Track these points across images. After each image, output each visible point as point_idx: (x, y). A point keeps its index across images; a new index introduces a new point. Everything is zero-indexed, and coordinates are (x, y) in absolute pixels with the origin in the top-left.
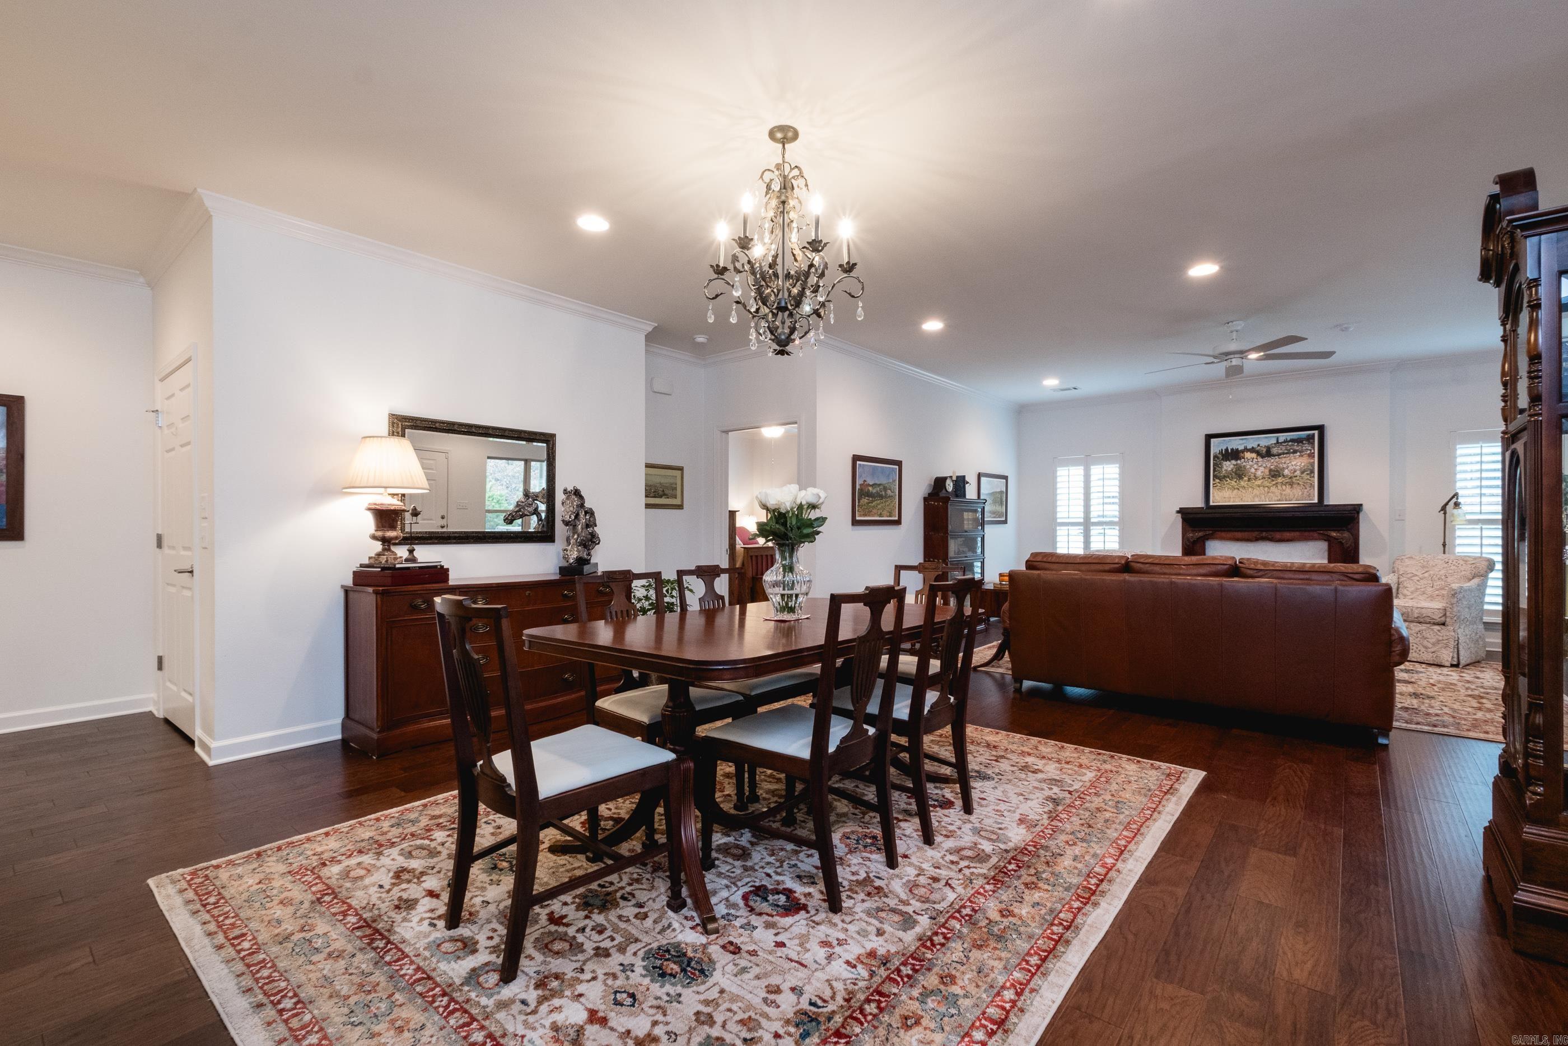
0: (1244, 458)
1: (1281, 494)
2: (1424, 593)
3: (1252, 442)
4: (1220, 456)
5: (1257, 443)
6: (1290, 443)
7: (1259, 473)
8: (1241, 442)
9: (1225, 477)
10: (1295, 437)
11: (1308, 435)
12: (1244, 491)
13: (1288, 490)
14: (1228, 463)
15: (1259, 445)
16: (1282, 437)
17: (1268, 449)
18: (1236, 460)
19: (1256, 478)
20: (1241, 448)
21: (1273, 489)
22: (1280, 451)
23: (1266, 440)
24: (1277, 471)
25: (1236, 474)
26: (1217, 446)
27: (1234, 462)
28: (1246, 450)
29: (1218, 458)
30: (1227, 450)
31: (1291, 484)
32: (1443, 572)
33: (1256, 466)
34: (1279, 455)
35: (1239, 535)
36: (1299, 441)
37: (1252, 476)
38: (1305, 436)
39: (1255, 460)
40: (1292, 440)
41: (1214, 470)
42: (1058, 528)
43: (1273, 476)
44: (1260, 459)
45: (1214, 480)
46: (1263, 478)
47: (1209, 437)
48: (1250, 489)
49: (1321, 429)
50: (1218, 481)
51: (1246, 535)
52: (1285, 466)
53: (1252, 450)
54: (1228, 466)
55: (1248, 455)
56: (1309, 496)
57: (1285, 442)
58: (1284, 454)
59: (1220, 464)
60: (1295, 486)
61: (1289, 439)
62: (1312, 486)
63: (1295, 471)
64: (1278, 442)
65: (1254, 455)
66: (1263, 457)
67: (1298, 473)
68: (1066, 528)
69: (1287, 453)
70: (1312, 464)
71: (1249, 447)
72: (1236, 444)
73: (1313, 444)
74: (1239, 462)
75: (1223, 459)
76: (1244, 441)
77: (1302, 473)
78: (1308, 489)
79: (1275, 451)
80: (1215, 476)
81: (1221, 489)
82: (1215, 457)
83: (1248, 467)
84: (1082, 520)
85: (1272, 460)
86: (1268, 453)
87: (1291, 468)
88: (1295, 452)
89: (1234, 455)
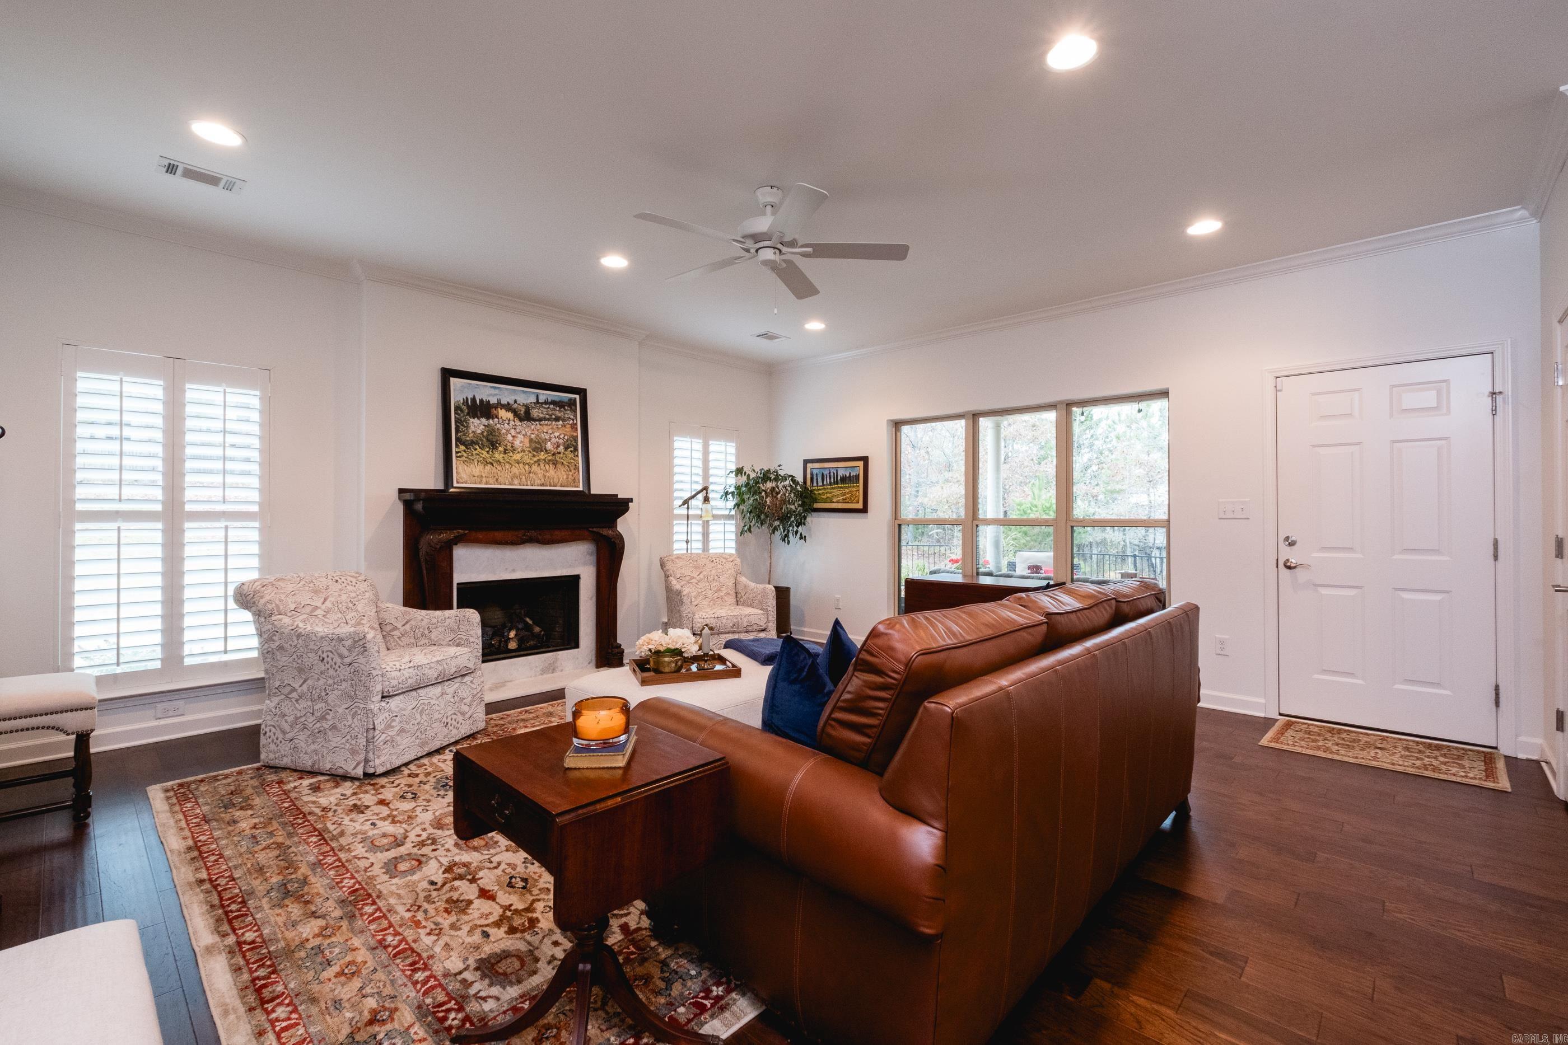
0: (497, 417)
1: (545, 476)
2: (706, 597)
3: (507, 394)
4: (464, 407)
5: (513, 398)
6: (552, 406)
7: (517, 443)
8: (493, 391)
9: (473, 443)
10: (557, 399)
11: (570, 400)
12: (499, 468)
13: (552, 472)
14: (476, 421)
15: (515, 401)
16: (544, 395)
17: (528, 409)
18: (488, 419)
19: (514, 450)
20: (493, 401)
21: (535, 468)
22: (541, 415)
23: (523, 396)
24: (538, 443)
25: (488, 440)
26: (460, 390)
27: (484, 420)
28: (499, 405)
29: (462, 411)
30: (474, 399)
31: (555, 463)
32: (713, 572)
33: (513, 432)
34: (540, 420)
35: (499, 535)
36: (560, 404)
37: (509, 447)
38: (566, 400)
39: (511, 423)
40: (553, 403)
41: (457, 431)
42: (78, 526)
43: (534, 450)
44: (518, 423)
45: (457, 446)
46: (523, 451)
47: (447, 374)
48: (507, 466)
49: (582, 392)
50: (463, 448)
51: (509, 535)
52: (547, 437)
53: (508, 407)
54: (477, 426)
55: (503, 413)
56: (574, 480)
57: (546, 403)
58: (545, 419)
59: (466, 421)
60: (559, 466)
61: (550, 401)
62: (576, 468)
63: (558, 446)
64: (538, 402)
65: (510, 415)
66: (521, 420)
67: (561, 449)
68: (114, 525)
69: (548, 420)
70: (575, 439)
71: (504, 402)
72: (486, 392)
73: (575, 411)
74: (491, 421)
75: (468, 414)
76: (497, 392)
77: (566, 449)
78: (573, 471)
79: (535, 413)
80: (458, 439)
81: (469, 461)
82: (457, 408)
83: (504, 431)
84: (158, 507)
85: (534, 426)
86: (526, 416)
87: (554, 440)
88: (557, 419)
89: (483, 409)
